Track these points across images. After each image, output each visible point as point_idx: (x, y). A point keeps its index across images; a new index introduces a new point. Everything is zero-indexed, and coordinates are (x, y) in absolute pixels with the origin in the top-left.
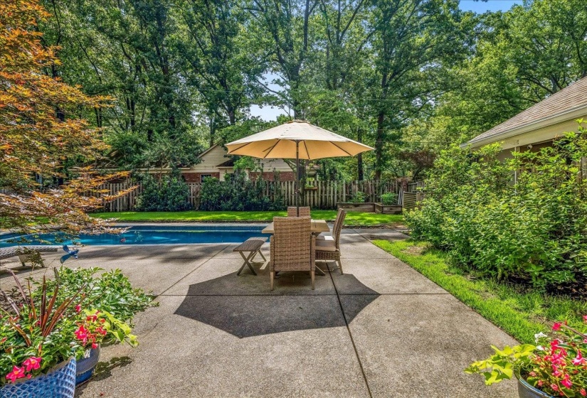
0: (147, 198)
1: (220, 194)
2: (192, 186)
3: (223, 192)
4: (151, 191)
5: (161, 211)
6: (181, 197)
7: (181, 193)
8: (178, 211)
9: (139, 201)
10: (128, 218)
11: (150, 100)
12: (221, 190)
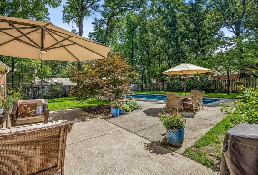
0: (168, 87)
1: (193, 85)
2: (183, 83)
3: (194, 85)
4: (169, 85)
5: (172, 91)
6: (178, 86)
7: (178, 85)
8: (177, 91)
9: (166, 88)
10: (160, 93)
11: (171, 54)
12: (193, 84)
